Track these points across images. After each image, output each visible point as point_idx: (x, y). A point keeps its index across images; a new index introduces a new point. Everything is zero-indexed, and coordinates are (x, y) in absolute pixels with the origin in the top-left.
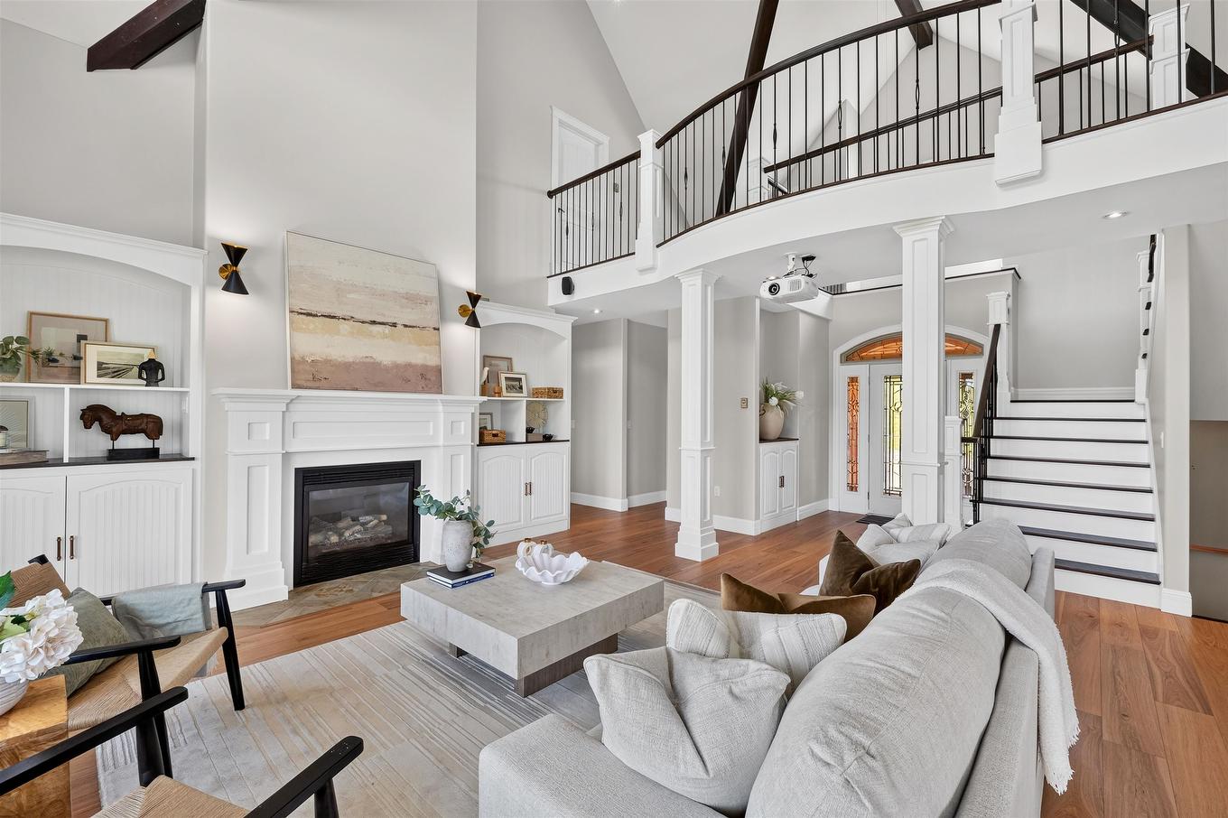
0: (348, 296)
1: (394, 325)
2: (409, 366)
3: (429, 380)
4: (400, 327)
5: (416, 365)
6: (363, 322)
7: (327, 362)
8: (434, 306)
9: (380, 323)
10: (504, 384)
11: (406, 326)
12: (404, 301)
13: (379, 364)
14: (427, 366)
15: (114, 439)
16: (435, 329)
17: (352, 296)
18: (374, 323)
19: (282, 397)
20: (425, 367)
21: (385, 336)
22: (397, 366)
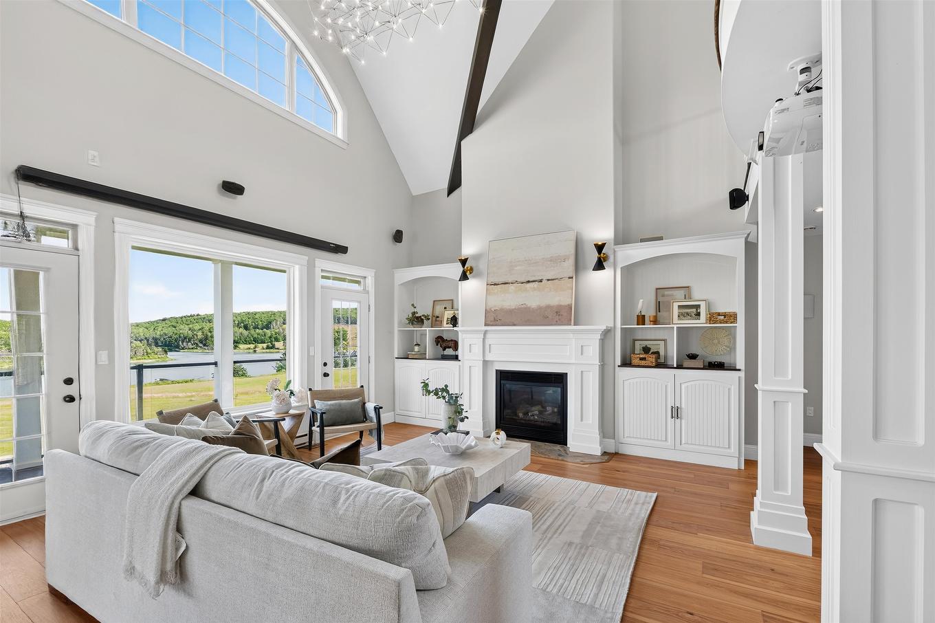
0: (516, 268)
1: (541, 281)
2: (548, 307)
3: (563, 316)
4: (544, 282)
5: (554, 306)
6: (522, 283)
7: (502, 310)
8: (571, 261)
9: (532, 282)
10: (676, 311)
11: (548, 280)
12: (549, 263)
13: (529, 308)
14: (561, 306)
15: (444, 350)
16: (569, 278)
17: (518, 268)
18: (529, 282)
19: (480, 331)
20: (560, 306)
21: (534, 289)
22: (540, 308)
